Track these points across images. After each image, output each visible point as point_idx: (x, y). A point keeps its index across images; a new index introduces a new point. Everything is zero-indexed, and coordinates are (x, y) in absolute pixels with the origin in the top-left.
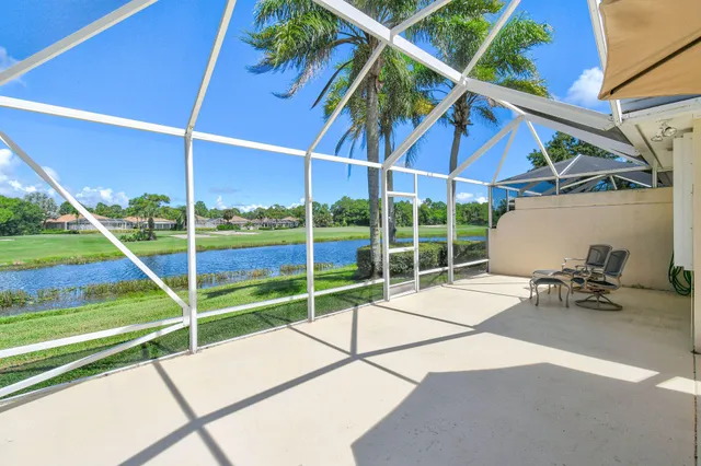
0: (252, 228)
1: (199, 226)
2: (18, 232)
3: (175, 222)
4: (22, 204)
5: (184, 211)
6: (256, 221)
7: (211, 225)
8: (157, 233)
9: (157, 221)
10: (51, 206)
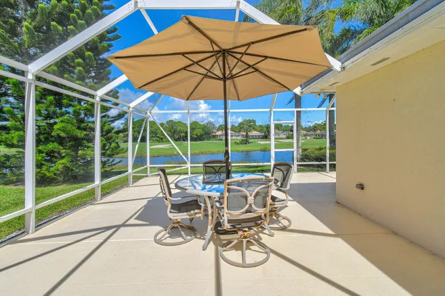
0: (308, 138)
1: (277, 136)
2: (203, 140)
3: (263, 134)
4: (205, 127)
5: (268, 127)
6: (312, 133)
7: (282, 136)
8: (250, 141)
9: (250, 134)
10: (214, 127)
